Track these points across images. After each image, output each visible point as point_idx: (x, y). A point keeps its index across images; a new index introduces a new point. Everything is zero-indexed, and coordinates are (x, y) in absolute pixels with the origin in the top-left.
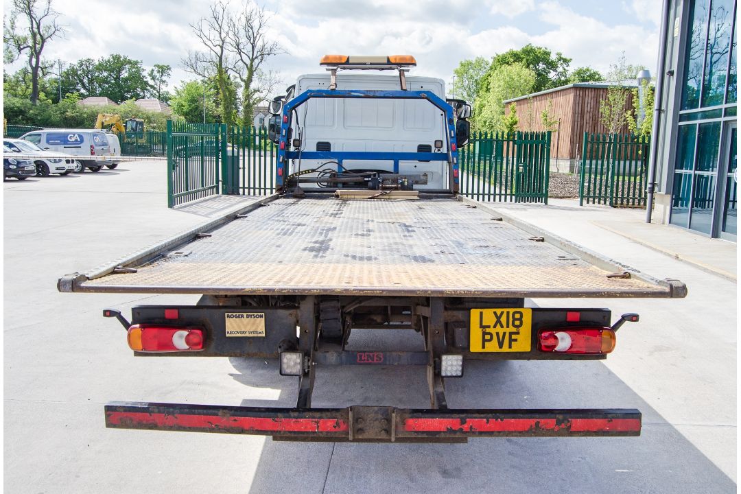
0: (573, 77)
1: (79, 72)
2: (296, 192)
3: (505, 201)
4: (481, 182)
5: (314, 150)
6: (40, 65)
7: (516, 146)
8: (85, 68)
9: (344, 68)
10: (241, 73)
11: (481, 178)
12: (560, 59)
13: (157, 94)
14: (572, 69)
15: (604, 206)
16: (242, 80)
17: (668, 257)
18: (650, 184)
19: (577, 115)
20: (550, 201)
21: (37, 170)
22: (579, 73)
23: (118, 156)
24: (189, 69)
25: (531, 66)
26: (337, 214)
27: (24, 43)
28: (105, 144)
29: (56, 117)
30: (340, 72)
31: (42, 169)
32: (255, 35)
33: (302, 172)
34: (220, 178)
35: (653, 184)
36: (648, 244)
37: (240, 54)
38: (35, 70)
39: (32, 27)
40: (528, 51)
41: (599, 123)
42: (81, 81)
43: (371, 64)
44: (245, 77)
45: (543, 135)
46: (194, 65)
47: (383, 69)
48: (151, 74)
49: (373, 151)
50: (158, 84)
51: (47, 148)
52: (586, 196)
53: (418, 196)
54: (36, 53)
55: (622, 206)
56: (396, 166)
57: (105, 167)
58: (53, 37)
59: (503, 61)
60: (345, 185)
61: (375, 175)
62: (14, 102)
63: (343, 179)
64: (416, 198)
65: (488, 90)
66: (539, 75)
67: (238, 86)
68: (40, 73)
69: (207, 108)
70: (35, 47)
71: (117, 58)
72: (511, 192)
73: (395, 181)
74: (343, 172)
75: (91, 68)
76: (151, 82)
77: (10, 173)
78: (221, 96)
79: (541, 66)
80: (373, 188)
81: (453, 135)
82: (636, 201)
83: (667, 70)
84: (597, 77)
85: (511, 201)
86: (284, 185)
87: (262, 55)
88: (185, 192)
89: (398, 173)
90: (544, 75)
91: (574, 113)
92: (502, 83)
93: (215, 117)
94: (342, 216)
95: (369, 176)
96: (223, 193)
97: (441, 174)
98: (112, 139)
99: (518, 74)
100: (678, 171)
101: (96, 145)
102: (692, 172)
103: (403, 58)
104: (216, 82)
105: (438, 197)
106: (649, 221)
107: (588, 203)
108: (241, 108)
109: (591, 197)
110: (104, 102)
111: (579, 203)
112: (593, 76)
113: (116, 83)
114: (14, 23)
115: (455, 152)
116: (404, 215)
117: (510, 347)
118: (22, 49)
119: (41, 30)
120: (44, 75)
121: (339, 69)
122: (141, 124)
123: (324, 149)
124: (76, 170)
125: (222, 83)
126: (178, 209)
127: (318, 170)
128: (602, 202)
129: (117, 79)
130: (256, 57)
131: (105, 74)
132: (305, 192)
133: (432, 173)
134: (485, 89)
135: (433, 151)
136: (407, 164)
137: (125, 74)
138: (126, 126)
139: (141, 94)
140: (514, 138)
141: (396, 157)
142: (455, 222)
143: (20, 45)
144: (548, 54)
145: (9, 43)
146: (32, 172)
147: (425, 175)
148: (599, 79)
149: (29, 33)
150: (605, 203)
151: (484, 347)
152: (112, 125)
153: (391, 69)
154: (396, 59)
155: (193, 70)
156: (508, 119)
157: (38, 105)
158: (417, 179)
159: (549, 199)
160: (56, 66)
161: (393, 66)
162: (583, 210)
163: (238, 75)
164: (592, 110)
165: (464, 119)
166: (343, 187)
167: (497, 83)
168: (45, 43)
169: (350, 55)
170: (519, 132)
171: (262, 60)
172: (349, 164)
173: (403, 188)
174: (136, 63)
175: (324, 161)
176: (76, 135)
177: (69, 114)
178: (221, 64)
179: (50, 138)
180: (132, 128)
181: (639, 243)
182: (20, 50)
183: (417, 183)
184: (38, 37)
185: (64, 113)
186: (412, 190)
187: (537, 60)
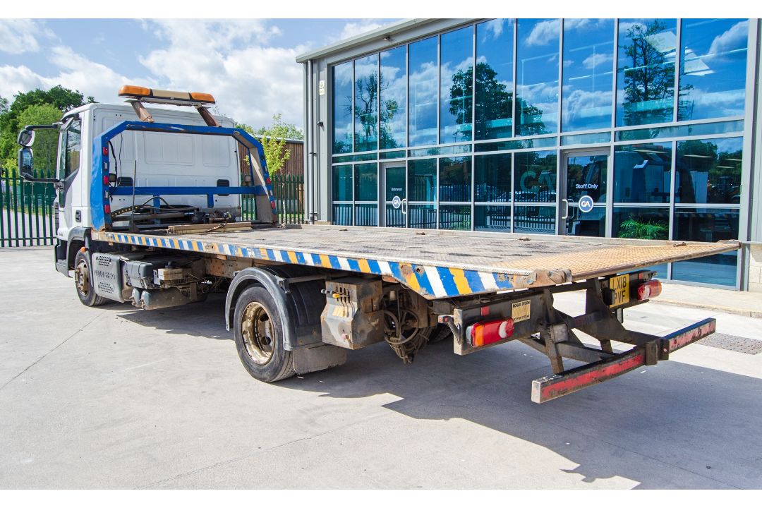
2: (132, 230)
30: (147, 105)
35: (313, 214)
43: (175, 99)
47: (180, 105)
56: (210, 199)
64: (250, 228)
83: (316, 121)
89: (213, 207)
95: (191, 211)
100: (335, 202)
102: (352, 202)
103: (202, 95)
121: (144, 102)
123: (126, 184)
154: (197, 96)
161: (193, 103)
166: (172, 223)
169: (153, 88)
186: (235, 221)
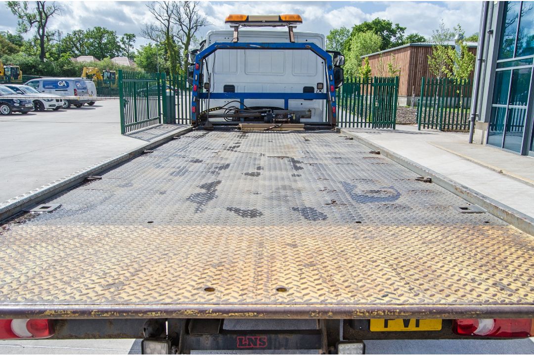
0: (406, 41)
1: (74, 39)
2: (207, 126)
3: (365, 127)
4: (348, 114)
5: (221, 91)
6: (45, 34)
7: (373, 87)
8: (78, 36)
9: (245, 26)
10: (182, 39)
11: (348, 111)
12: (398, 28)
13: (127, 54)
14: (406, 35)
15: (436, 130)
16: (183, 44)
17: (493, 172)
18: (473, 115)
19: (412, 66)
20: (398, 127)
21: (35, 107)
22: (411, 38)
23: (95, 97)
24: (147, 36)
25: (379, 33)
26: (234, 147)
27: (34, 19)
28: (85, 88)
29: (57, 70)
30: (242, 29)
31: (39, 106)
32: (191, 12)
33: (211, 109)
34: (162, 112)
35: (475, 115)
36: (476, 161)
37: (181, 25)
38: (42, 37)
39: (39, 8)
40: (377, 23)
41: (428, 71)
42: (75, 45)
43: (266, 22)
44: (185, 42)
45: (393, 80)
46: (150, 34)
47: (275, 26)
48: (122, 40)
49: (268, 92)
50: (127, 46)
51: (43, 91)
52: (423, 122)
53: (304, 128)
54: (42, 26)
55: (448, 130)
56: (286, 103)
57: (86, 104)
58: (54, 14)
59: (359, 29)
60: (247, 119)
61: (269, 111)
62: (28, 59)
63: (244, 114)
64: (302, 129)
65: (349, 50)
66: (384, 39)
67: (181, 48)
68: (45, 39)
69: (160, 63)
70: (41, 21)
71: (99, 29)
72: (370, 120)
73: (285, 116)
74: (245, 109)
75: (81, 36)
76: (123, 46)
77: (15, 109)
78: (169, 54)
79: (385, 33)
80: (268, 122)
81: (331, 79)
82: (459, 126)
83: (488, 30)
84: (423, 40)
85: (369, 127)
86: (197, 119)
87: (196, 26)
88: (135, 122)
89: (288, 109)
90: (387, 39)
91: (410, 64)
92: (359, 45)
93: (165, 69)
94: (238, 149)
95: (265, 112)
96: (164, 123)
97: (322, 110)
98: (91, 85)
99: (370, 39)
100: (494, 105)
101: (78, 89)
102: (506, 106)
103: (291, 17)
104: (165, 45)
105: (320, 129)
106: (471, 141)
107: (424, 128)
108: (183, 63)
109: (426, 124)
110: (90, 59)
111: (418, 128)
112: (420, 40)
113: (99, 46)
114: (26, 5)
115: (333, 92)
116: (293, 148)
117: (417, 325)
118: (33, 23)
119: (45, 10)
120: (49, 40)
121: (241, 26)
122: (114, 74)
123: (229, 90)
124: (64, 107)
125: (169, 45)
126: (128, 135)
127: (224, 107)
128: (434, 127)
129: (100, 43)
130: (192, 28)
131: (92, 40)
132: (213, 125)
133: (315, 109)
134: (347, 49)
135: (315, 92)
136: (294, 102)
137: (104, 41)
138: (103, 76)
139: (116, 53)
140: (372, 81)
141: (287, 96)
142: (339, 156)
143: (31, 20)
144: (390, 24)
145: (24, 18)
146: (31, 108)
147: (310, 111)
148: (424, 41)
149: (37, 11)
150: (436, 128)
151: (386, 326)
152: (94, 75)
153: (282, 26)
154: (286, 18)
155: (149, 37)
156: (364, 68)
157: (45, 61)
158: (303, 114)
159: (396, 125)
160: (57, 34)
161: (284, 24)
162: (421, 133)
163: (180, 40)
164: (423, 62)
165: (339, 66)
166: (245, 121)
167: (355, 45)
168: (48, 19)
169: (249, 15)
170: (375, 77)
171: (196, 30)
172: (249, 103)
173: (292, 121)
174: (112, 33)
175: (230, 100)
176: (64, 82)
177: (65, 67)
178: (168, 33)
179: (46, 84)
180: (108, 77)
181: (468, 160)
182: (31, 23)
183: (303, 117)
184: (43, 14)
185: (62, 67)
186: (299, 123)
187: (382, 29)
